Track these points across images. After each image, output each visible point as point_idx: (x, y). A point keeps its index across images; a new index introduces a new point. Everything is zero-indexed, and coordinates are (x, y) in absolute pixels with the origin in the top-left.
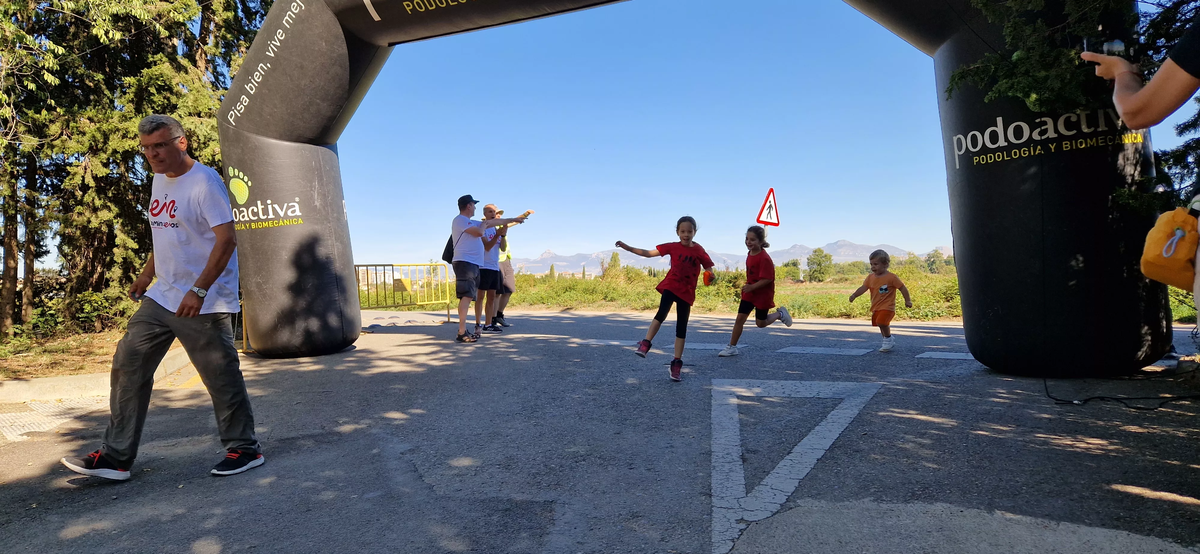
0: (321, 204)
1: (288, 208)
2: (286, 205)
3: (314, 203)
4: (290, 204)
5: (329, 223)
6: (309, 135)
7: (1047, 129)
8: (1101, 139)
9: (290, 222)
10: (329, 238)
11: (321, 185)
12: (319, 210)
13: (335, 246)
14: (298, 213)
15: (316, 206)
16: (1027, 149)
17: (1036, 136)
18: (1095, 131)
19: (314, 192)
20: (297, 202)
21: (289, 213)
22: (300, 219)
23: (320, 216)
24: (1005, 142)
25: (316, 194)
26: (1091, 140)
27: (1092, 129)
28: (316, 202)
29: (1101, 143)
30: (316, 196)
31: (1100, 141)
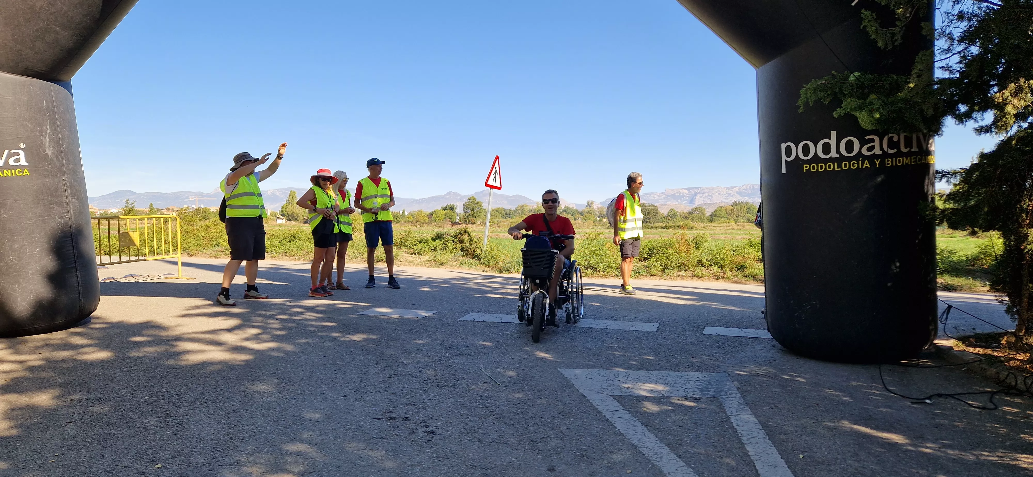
0: (53, 153)
1: (10, 156)
2: (6, 152)
3: (44, 151)
4: (12, 151)
5: (64, 175)
6: (40, 67)
7: (874, 146)
8: (914, 159)
9: (12, 173)
10: (63, 193)
11: (54, 129)
12: (51, 160)
13: (71, 204)
14: (23, 162)
15: (47, 154)
16: (856, 162)
17: (865, 152)
18: (910, 150)
19: (45, 138)
20: (22, 149)
21: (11, 162)
22: (26, 170)
23: (52, 167)
24: (837, 154)
25: (48, 141)
26: (907, 159)
27: (908, 149)
28: (47, 150)
29: (914, 162)
30: (47, 142)
31: (913, 160)
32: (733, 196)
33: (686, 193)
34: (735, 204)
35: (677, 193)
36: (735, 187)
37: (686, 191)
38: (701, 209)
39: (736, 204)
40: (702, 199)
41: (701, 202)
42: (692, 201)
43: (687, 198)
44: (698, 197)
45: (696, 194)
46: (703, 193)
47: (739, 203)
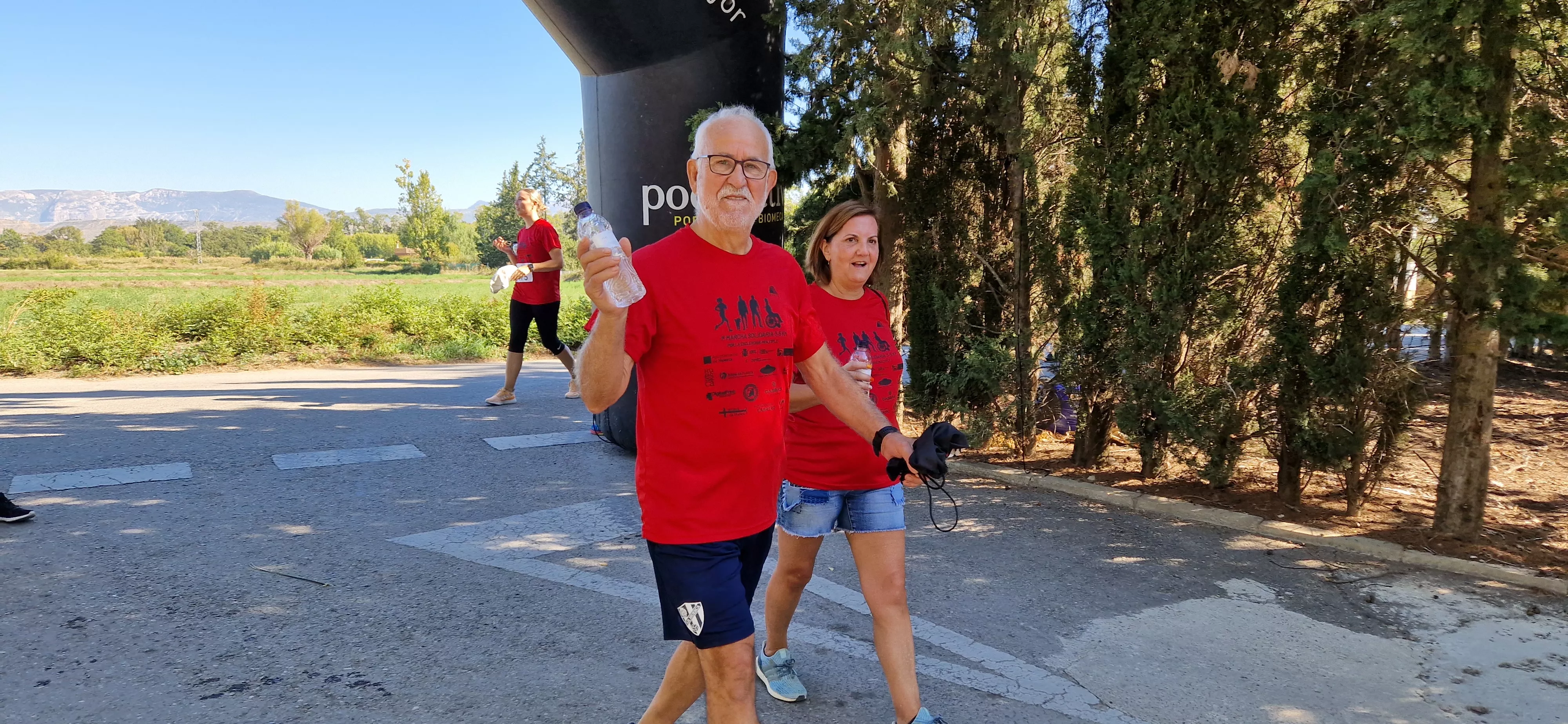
32: (129, 208)
33: (31, 200)
34: (141, 224)
35: (12, 198)
36: (135, 192)
37: (32, 196)
38: (72, 231)
39: (143, 224)
40: (68, 211)
41: (66, 217)
42: (46, 215)
43: (35, 209)
44: (58, 208)
45: (53, 203)
46: (71, 201)
47: (149, 223)
